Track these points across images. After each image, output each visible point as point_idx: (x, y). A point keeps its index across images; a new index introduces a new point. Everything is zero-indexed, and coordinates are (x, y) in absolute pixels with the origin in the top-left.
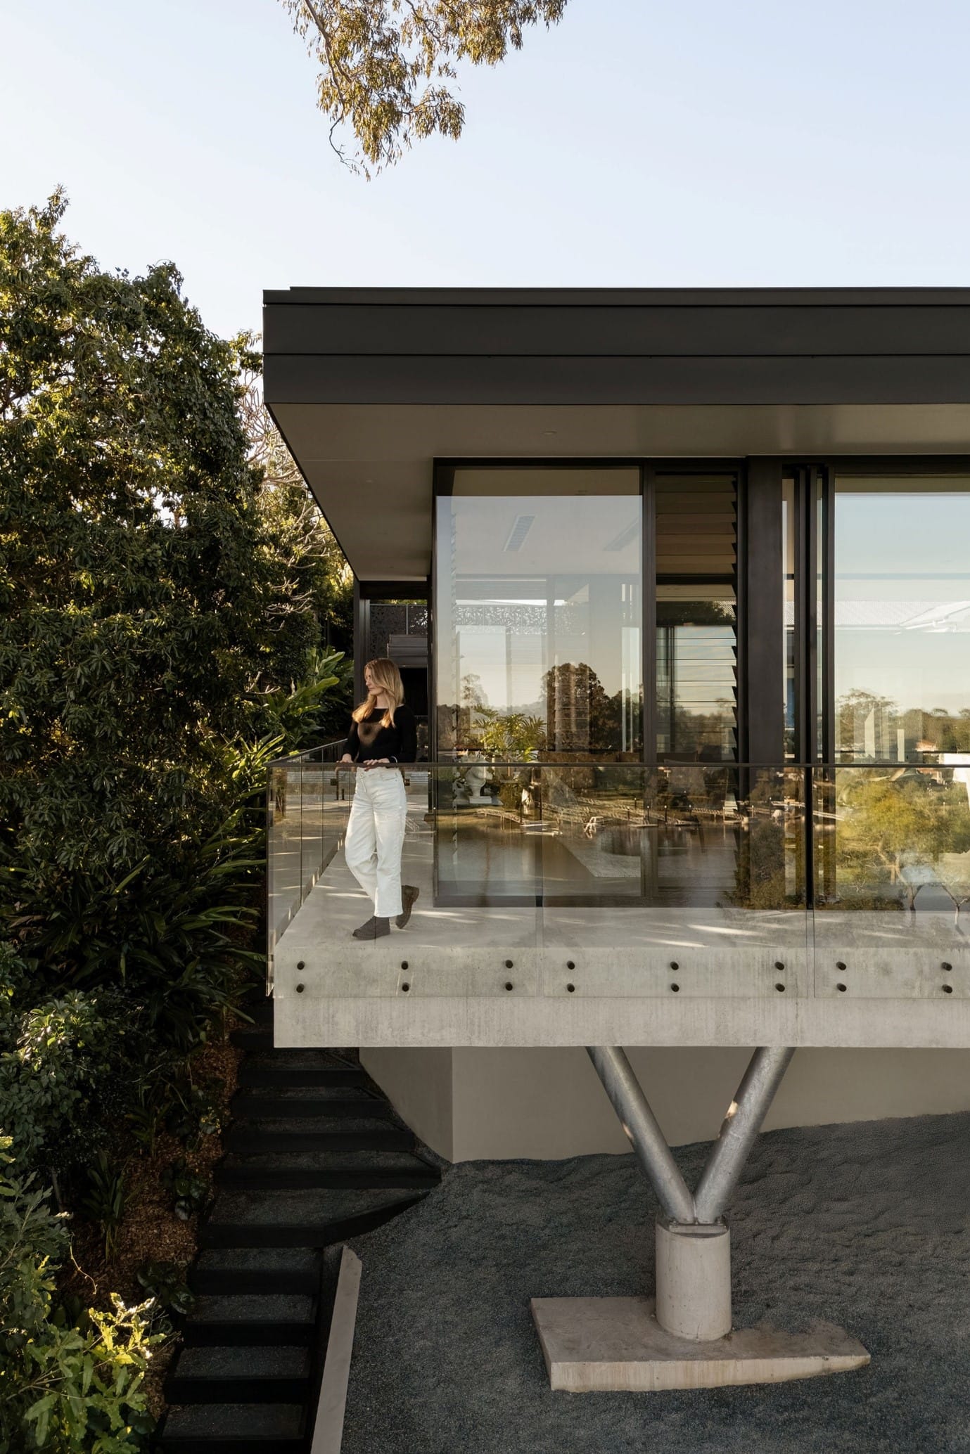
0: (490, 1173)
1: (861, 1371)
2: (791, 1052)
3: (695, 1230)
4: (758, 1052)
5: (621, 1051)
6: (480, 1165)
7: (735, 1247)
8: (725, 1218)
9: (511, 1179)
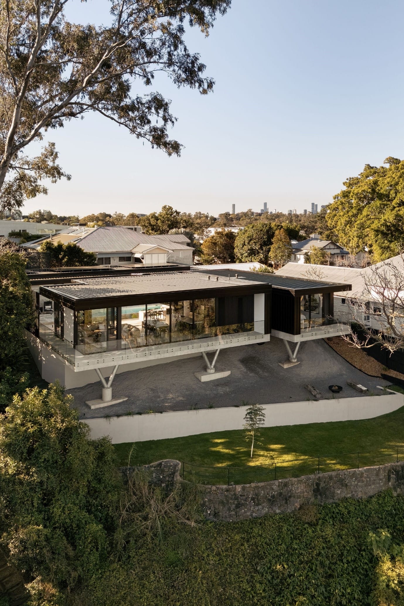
0: (72, 390)
1: (127, 400)
2: (119, 365)
3: (108, 388)
4: (116, 366)
5: (99, 369)
6: (70, 390)
7: (113, 390)
8: (111, 386)
9: (76, 390)
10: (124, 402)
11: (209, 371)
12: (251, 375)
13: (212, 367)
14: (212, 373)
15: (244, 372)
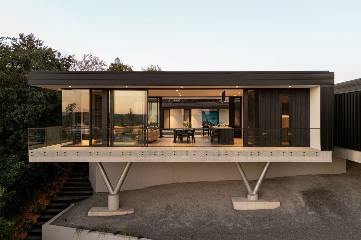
10: (127, 215)
11: (250, 197)
12: (310, 213)
13: (254, 193)
14: (254, 201)
15: (301, 208)
